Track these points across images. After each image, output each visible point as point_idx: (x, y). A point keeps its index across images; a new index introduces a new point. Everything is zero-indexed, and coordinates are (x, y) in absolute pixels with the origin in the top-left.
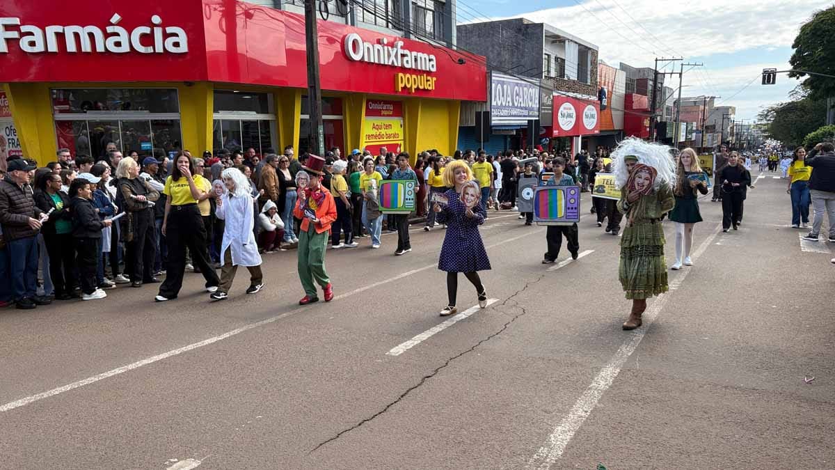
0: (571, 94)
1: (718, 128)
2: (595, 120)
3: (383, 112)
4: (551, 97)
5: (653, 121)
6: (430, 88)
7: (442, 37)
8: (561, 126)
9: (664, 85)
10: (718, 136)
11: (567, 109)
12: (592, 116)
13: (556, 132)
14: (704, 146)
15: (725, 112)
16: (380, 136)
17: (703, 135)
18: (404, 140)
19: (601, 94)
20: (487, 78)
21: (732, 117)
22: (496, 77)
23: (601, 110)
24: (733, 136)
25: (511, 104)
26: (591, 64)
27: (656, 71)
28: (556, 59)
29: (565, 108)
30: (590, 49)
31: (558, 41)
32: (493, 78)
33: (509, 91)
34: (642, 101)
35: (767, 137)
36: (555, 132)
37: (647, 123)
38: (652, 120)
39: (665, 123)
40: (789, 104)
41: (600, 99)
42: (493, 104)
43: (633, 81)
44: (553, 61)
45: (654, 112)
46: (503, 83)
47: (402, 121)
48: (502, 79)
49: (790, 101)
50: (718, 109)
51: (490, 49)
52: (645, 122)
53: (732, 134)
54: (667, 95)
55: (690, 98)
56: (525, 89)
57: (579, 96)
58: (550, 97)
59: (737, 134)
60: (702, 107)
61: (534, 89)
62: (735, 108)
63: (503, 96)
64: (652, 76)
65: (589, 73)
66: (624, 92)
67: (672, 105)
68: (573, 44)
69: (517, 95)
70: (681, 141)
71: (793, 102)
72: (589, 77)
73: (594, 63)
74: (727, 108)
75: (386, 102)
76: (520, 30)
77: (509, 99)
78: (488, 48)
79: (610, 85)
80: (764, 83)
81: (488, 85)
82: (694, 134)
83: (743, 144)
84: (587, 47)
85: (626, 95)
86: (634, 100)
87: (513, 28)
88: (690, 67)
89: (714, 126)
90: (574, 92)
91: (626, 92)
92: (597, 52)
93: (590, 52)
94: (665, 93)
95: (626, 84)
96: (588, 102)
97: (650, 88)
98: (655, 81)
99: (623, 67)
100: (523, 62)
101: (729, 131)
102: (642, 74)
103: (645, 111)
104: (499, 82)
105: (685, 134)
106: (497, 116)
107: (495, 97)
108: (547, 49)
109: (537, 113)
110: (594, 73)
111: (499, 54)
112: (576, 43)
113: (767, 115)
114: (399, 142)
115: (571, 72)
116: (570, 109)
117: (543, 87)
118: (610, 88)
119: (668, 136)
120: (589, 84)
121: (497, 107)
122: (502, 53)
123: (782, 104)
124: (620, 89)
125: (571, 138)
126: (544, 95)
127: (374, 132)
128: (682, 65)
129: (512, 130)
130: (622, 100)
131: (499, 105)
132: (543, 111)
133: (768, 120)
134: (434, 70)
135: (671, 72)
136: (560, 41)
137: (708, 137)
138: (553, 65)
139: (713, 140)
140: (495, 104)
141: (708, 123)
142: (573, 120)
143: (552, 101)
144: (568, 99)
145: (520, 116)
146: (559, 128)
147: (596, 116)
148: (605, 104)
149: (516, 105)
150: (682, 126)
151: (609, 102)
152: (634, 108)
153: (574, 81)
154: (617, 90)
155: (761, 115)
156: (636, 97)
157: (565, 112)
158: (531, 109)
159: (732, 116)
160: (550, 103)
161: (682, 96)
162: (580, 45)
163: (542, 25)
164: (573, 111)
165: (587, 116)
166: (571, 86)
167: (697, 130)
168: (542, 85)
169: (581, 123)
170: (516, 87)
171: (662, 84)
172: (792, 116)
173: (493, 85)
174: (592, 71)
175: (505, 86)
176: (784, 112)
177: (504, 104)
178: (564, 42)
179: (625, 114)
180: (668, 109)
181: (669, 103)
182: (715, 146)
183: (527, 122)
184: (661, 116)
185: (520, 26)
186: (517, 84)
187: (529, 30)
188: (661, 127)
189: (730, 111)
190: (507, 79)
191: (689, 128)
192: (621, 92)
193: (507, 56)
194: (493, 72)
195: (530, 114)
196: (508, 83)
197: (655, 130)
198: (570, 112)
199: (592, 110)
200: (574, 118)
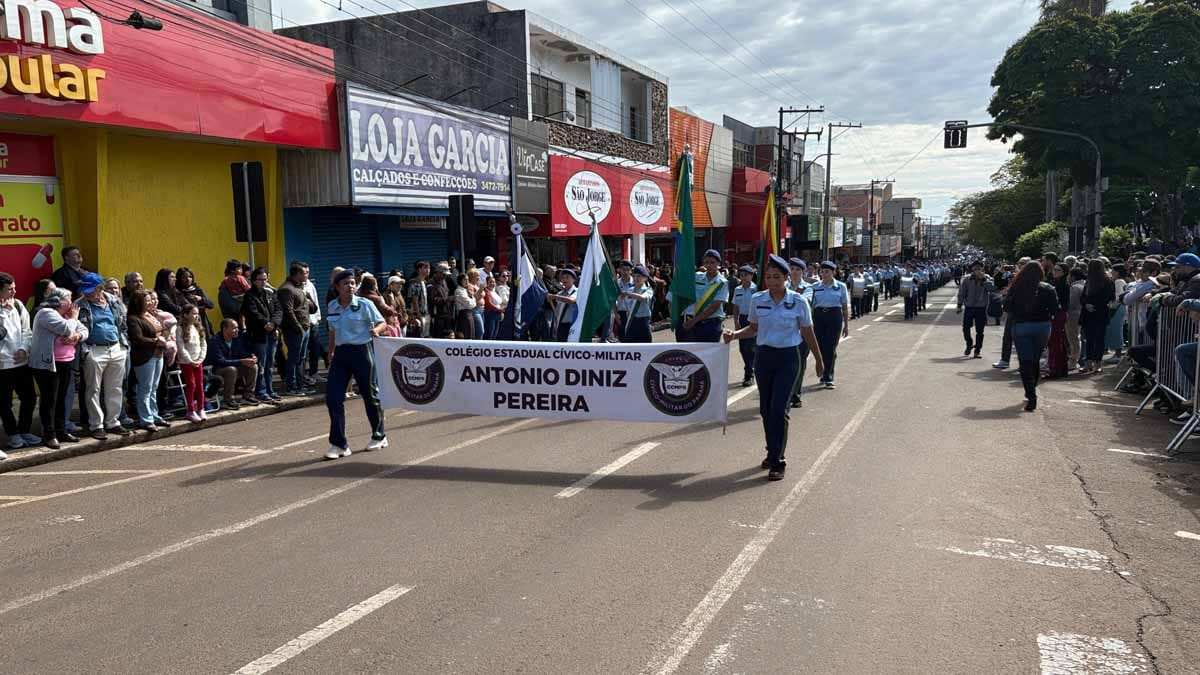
0: (601, 157)
1: (897, 228)
2: (660, 209)
4: (544, 156)
5: (783, 212)
6: (80, 95)
8: (574, 215)
9: (806, 159)
10: (896, 240)
12: (653, 201)
13: (560, 228)
14: (874, 254)
15: (907, 206)
17: (873, 238)
18: (65, 235)
19: (680, 166)
20: (336, 96)
21: (918, 213)
22: (365, 97)
23: (676, 191)
24: (918, 239)
25: (419, 161)
26: (653, 108)
27: (781, 130)
29: (581, 182)
30: (650, 80)
31: (575, 55)
32: (351, 99)
33: (413, 135)
34: (761, 180)
35: (965, 243)
36: (557, 226)
38: (779, 212)
39: (804, 218)
40: (993, 193)
41: (676, 170)
42: (357, 155)
43: (750, 148)
45: (782, 199)
46: (387, 114)
47: (52, 188)
48: (390, 105)
49: (993, 189)
50: (897, 201)
54: (812, 174)
55: (859, 186)
56: (465, 134)
57: (623, 162)
58: (539, 157)
59: (925, 237)
60: (870, 197)
61: (491, 138)
62: (920, 200)
63: (392, 140)
64: (776, 139)
65: (650, 124)
66: (731, 164)
67: (823, 191)
68: (607, 65)
69: (438, 143)
70: (835, 246)
71: (997, 191)
72: (650, 131)
73: (661, 106)
74: (910, 200)
76: (483, 24)
77: (414, 149)
79: (701, 150)
80: (947, 146)
81: (341, 114)
82: (858, 236)
83: (934, 251)
84: (642, 77)
85: (734, 169)
86: (747, 178)
87: (470, 20)
90: (612, 155)
91: (734, 164)
92: (666, 86)
93: (649, 86)
94: (806, 171)
95: (735, 150)
96: (645, 176)
97: (776, 158)
98: (780, 146)
99: (729, 123)
101: (913, 232)
102: (764, 137)
104: (373, 110)
105: (841, 234)
106: (375, 185)
107: (364, 142)
108: (536, 64)
109: (503, 187)
110: (658, 124)
112: (614, 63)
113: (962, 210)
114: (42, 242)
115: (608, 118)
116: (597, 184)
117: (518, 137)
118: (701, 156)
119: (812, 237)
120: (650, 143)
121: (372, 166)
123: (982, 194)
124: (722, 154)
128: (829, 123)
129: (438, 219)
130: (728, 178)
131: (379, 159)
132: (520, 184)
133: (965, 218)
135: (804, 131)
136: (580, 57)
137: (880, 240)
139: (889, 244)
140: (364, 157)
142: (606, 205)
143: (548, 164)
144: (589, 165)
145: (453, 190)
146: (567, 217)
147: (661, 200)
149: (437, 164)
150: (836, 223)
151: (701, 180)
152: (748, 191)
153: (612, 135)
154: (716, 160)
155: (954, 210)
156: (750, 173)
157: (584, 189)
158: (491, 178)
160: (542, 169)
162: (624, 69)
163: (522, 13)
164: (603, 187)
165: (639, 200)
166: (604, 142)
167: (864, 230)
169: (623, 211)
170: (435, 128)
171: (801, 156)
172: (997, 211)
173: (354, 116)
174: (655, 119)
175: (397, 122)
176: (985, 205)
177: (396, 161)
178: (588, 58)
179: (732, 200)
180: (815, 195)
181: (816, 185)
182: (892, 254)
183: (447, 202)
184: (804, 206)
185: (483, 16)
186: (438, 122)
187: (499, 25)
188: (799, 224)
189: (914, 204)
190: (399, 105)
191: (849, 226)
192: (723, 162)
193: (461, 76)
194: (349, 83)
195: (485, 186)
196: (412, 116)
197: (789, 229)
198: (594, 189)
199: (652, 189)
200: (608, 204)
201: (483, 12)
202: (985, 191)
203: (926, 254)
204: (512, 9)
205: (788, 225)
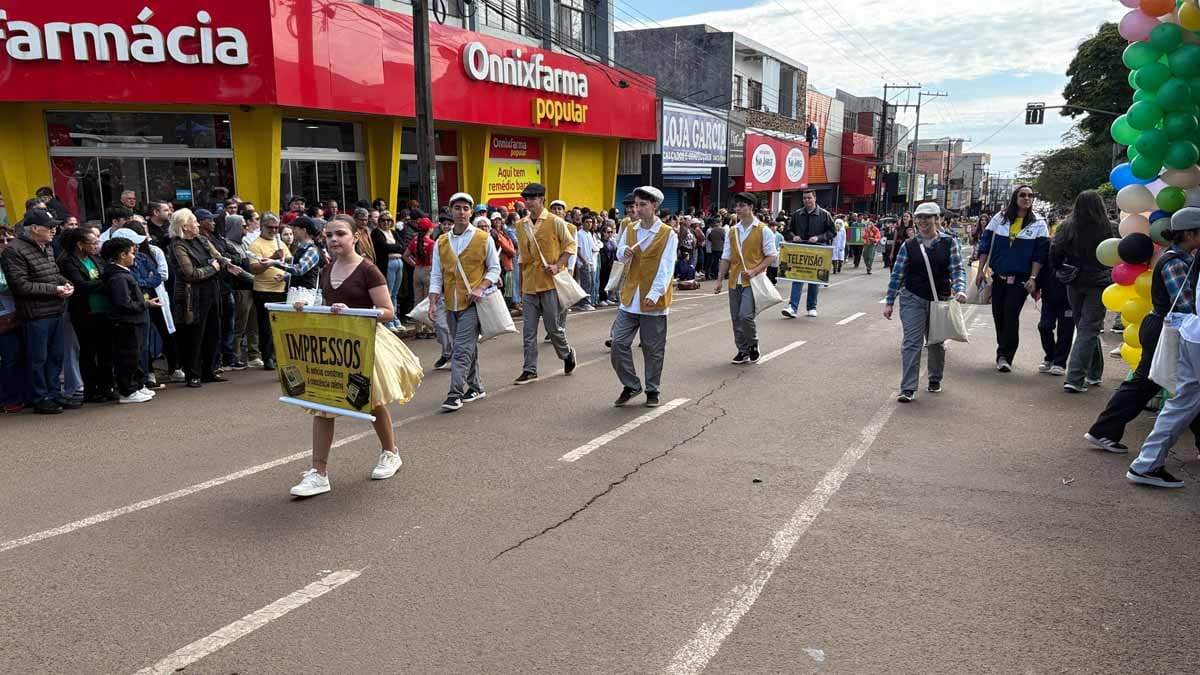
0: (770, 133)
1: (967, 183)
2: (802, 170)
3: (513, 153)
4: (743, 135)
5: (881, 170)
6: (579, 120)
7: (593, 48)
8: (756, 177)
9: (896, 122)
10: (967, 194)
11: (764, 153)
12: (798, 164)
13: (748, 185)
14: (948, 207)
15: (977, 162)
16: (508, 186)
17: (946, 193)
19: (810, 133)
20: (656, 107)
22: (669, 106)
23: (810, 155)
24: (987, 194)
25: (688, 145)
26: (798, 91)
27: (884, 101)
28: (749, 81)
29: (761, 152)
30: (796, 69)
31: (753, 57)
32: (665, 108)
34: (866, 144)
36: (747, 184)
37: (872, 174)
38: (879, 170)
39: (897, 175)
40: (1063, 151)
41: (809, 139)
42: (666, 143)
43: (853, 114)
44: (745, 85)
45: (882, 160)
46: (678, 116)
47: (539, 166)
48: (677, 110)
49: (1063, 148)
50: (966, 156)
51: (659, 66)
52: (869, 173)
53: (985, 192)
54: (900, 136)
55: (931, 141)
56: (708, 124)
57: (781, 135)
58: (741, 137)
59: (993, 192)
60: (946, 153)
61: (719, 125)
62: (989, 155)
63: (678, 133)
64: (880, 109)
65: (794, 103)
66: (841, 131)
67: (906, 150)
68: (773, 61)
69: (697, 132)
71: (1067, 149)
72: (794, 108)
73: (802, 90)
74: (980, 156)
75: (517, 139)
76: (701, 41)
77: (686, 138)
78: (655, 65)
79: (823, 120)
80: (1028, 122)
81: (658, 117)
82: (935, 191)
84: (791, 67)
85: (844, 135)
86: (854, 142)
87: (691, 37)
88: (930, 97)
89: (963, 180)
90: (773, 130)
91: (844, 130)
92: (806, 74)
93: (796, 74)
94: (896, 132)
95: (845, 118)
96: (793, 144)
97: (877, 125)
98: (884, 116)
99: (841, 95)
100: (704, 87)
101: (981, 187)
102: (865, 106)
103: (869, 157)
104: (673, 114)
105: (922, 190)
106: (670, 161)
107: (668, 134)
108: (737, 68)
109: (723, 158)
110: (801, 103)
111: (671, 74)
112: (777, 60)
115: (771, 101)
116: (768, 153)
117: (731, 122)
118: (823, 125)
119: (902, 191)
120: (794, 118)
121: (671, 149)
122: (676, 72)
123: (1052, 152)
124: (836, 126)
125: (769, 193)
126: (733, 132)
127: (501, 180)
128: (920, 94)
129: (690, 181)
130: (839, 142)
131: (673, 145)
132: (732, 156)
133: (1035, 173)
134: (585, 95)
135: (904, 104)
136: (756, 58)
137: (953, 194)
138: (745, 91)
139: (960, 199)
140: (667, 145)
141: (952, 176)
142: (773, 169)
143: (745, 141)
144: (766, 139)
145: (701, 162)
146: (753, 179)
147: (803, 163)
148: (816, 147)
149: (696, 146)
150: (919, 179)
151: (821, 144)
152: (855, 152)
153: (774, 115)
154: (832, 128)
155: (1025, 167)
156: (857, 137)
157: (761, 156)
158: (716, 152)
159: (986, 167)
160: (741, 144)
161: (919, 138)
162: (782, 63)
163: (731, 34)
164: (772, 156)
165: (791, 164)
166: (769, 121)
167: (939, 185)
168: (730, 118)
169: (782, 173)
170: (696, 122)
171: (892, 120)
172: (1066, 168)
173: (665, 118)
174: (799, 100)
175: (681, 120)
176: (1056, 162)
177: (679, 145)
178: (761, 59)
179: (843, 161)
180: (900, 154)
181: (902, 147)
182: (963, 207)
183: (710, 170)
184: (892, 165)
185: (701, 36)
186: (697, 117)
187: (713, 42)
188: (892, 180)
189: (983, 160)
190: (684, 109)
191: (929, 182)
192: (837, 130)
193: (682, 77)
194: (664, 99)
195: (715, 159)
196: (686, 115)
197: (883, 184)
198: (768, 157)
199: (798, 155)
200: (774, 166)
201: (701, 33)
202: (1055, 149)
203: (993, 208)
204: (724, 31)
205: (884, 181)
